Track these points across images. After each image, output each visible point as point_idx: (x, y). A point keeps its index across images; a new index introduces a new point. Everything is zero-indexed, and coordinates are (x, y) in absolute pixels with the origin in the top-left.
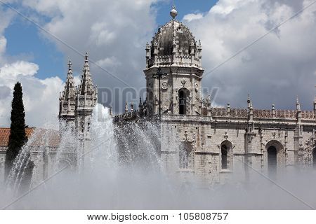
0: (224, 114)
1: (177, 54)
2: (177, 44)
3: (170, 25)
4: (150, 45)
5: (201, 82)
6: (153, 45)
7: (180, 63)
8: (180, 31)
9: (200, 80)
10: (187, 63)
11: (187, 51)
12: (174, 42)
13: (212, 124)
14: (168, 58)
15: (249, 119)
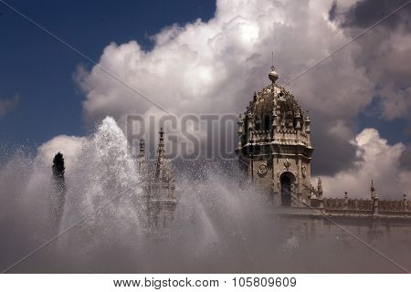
0: (340, 206)
1: (279, 128)
2: (279, 115)
3: (269, 91)
4: (243, 116)
5: (309, 165)
6: (247, 117)
7: (282, 140)
8: (282, 99)
9: (308, 162)
10: (291, 139)
11: (291, 124)
12: (274, 112)
13: (324, 218)
14: (267, 134)
15: (373, 212)
